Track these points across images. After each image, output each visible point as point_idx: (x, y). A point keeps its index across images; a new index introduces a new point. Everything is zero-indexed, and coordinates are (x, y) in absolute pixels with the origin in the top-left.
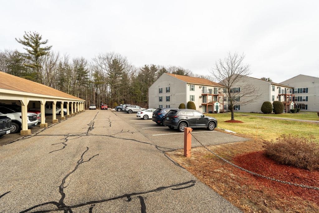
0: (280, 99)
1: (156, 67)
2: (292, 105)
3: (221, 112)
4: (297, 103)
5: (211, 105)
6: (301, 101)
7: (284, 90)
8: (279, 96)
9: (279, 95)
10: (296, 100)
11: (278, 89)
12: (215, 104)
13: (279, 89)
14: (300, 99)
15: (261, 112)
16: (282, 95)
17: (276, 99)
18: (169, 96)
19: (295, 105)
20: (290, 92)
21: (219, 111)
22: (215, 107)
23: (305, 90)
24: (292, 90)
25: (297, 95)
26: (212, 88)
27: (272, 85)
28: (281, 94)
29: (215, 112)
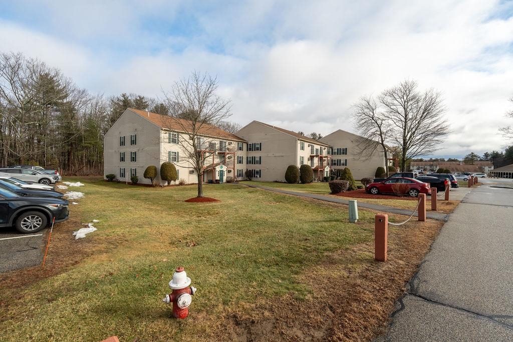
0: (312, 163)
1: (144, 101)
2: (327, 172)
3: (228, 182)
4: (334, 167)
5: (211, 171)
6: (340, 165)
7: (319, 150)
8: (312, 158)
9: (311, 156)
10: (335, 164)
11: (310, 147)
12: (218, 169)
13: (312, 148)
14: (338, 162)
15: (285, 181)
16: (317, 156)
17: (307, 162)
18: (135, 152)
19: (331, 171)
20: (328, 153)
21: (225, 178)
22: (217, 173)
23: (345, 152)
24: (331, 151)
25: (336, 157)
26: (217, 142)
27: (299, 142)
28: (315, 154)
29: (216, 180)
